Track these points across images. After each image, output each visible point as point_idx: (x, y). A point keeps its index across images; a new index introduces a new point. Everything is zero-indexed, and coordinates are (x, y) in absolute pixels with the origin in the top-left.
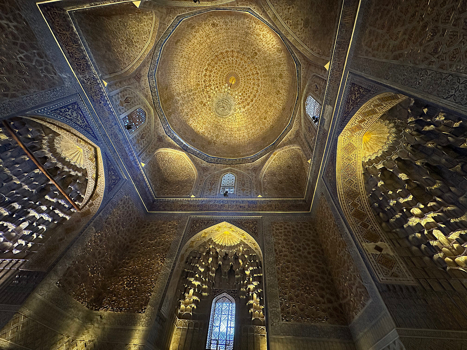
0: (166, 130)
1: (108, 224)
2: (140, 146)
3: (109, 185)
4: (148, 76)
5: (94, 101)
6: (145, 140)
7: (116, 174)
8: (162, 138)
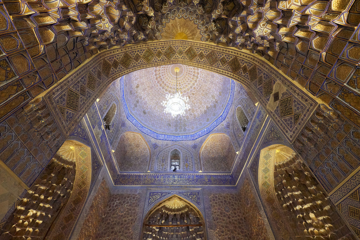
0: (191, 139)
1: (217, 220)
2: (190, 165)
3: (196, 202)
5: (153, 183)
6: (189, 159)
7: (194, 193)
8: (195, 145)
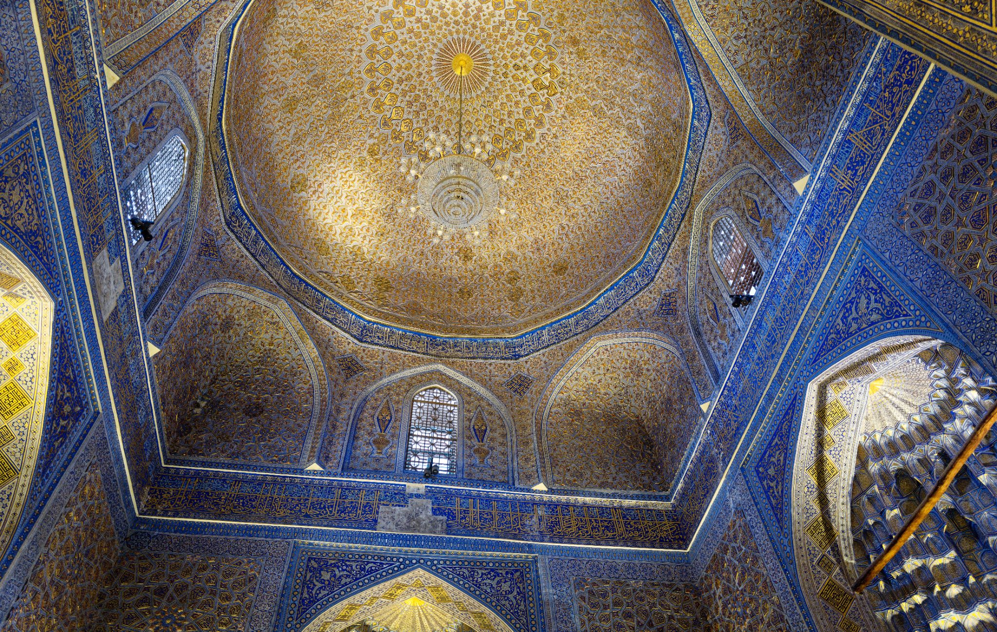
3: (882, 317)
4: (652, 280)
5: (738, 429)
